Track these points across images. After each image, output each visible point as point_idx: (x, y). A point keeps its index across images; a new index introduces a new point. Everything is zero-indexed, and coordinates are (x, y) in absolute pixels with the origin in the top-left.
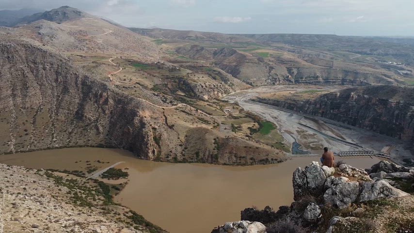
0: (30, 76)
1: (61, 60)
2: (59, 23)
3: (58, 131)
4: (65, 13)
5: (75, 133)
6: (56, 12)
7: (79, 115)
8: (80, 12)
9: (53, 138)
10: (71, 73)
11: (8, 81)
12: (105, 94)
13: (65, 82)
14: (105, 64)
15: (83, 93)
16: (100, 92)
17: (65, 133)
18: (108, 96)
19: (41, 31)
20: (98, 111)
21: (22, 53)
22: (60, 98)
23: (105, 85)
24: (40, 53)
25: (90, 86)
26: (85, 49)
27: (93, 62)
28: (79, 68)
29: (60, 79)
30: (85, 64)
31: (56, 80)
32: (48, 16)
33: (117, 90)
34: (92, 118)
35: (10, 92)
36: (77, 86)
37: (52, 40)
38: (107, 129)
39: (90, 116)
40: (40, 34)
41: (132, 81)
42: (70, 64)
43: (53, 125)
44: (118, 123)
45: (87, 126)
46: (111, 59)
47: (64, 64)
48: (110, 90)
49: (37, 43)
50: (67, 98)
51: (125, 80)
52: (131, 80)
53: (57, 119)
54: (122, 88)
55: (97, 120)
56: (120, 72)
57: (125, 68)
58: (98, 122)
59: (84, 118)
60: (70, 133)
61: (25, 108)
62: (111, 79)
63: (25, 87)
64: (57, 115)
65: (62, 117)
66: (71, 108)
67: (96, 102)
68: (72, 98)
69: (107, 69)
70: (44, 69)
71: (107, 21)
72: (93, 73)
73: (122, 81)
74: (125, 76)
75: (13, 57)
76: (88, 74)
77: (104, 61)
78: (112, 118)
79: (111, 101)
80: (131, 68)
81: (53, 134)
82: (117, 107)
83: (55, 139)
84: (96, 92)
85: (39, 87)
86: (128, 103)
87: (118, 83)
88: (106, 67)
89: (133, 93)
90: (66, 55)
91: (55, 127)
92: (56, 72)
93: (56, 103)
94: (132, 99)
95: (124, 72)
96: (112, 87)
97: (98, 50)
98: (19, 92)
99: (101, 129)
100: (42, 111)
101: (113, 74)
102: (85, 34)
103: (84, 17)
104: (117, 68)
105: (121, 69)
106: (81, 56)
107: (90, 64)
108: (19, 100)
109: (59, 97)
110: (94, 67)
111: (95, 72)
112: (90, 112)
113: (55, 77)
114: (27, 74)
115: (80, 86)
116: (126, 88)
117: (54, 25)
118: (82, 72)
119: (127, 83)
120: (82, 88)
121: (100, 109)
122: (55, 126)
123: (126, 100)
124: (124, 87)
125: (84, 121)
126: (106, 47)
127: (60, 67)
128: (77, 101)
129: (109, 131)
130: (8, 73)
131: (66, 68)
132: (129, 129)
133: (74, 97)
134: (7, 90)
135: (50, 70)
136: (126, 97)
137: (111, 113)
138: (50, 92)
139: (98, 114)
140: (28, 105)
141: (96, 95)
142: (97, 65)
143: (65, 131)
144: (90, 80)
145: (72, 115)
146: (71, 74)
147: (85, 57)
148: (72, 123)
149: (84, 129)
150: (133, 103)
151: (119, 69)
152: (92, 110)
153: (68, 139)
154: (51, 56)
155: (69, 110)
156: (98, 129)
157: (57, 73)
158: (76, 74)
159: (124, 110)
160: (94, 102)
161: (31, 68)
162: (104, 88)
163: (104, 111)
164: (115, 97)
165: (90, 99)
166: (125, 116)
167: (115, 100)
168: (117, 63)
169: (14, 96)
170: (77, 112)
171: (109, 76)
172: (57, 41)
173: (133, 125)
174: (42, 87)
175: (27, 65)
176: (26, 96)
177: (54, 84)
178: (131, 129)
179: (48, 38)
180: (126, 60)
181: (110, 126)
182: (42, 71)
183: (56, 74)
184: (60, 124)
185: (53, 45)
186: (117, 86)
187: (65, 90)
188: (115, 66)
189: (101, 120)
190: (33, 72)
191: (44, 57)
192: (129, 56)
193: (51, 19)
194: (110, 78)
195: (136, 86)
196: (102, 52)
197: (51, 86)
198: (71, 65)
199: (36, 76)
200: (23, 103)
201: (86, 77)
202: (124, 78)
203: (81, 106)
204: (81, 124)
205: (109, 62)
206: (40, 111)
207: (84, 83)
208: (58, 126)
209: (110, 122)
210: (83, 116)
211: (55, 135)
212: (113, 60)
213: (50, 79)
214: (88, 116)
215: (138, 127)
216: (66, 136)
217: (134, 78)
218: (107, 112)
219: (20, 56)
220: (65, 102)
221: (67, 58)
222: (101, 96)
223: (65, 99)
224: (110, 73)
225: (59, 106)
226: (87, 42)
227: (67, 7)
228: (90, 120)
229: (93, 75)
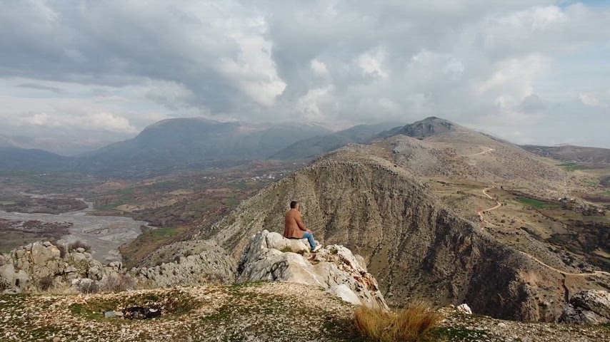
0: (373, 205)
1: (414, 187)
2: (421, 139)
3: (397, 283)
4: (430, 126)
5: (419, 291)
6: (419, 125)
7: (428, 265)
8: (450, 124)
9: (388, 291)
10: (425, 204)
11: (347, 209)
12: (468, 239)
13: (415, 216)
14: (475, 196)
15: (437, 233)
16: (461, 235)
17: (405, 287)
18: (472, 242)
19: (396, 149)
20: (454, 263)
21: (368, 176)
22: (405, 238)
23: (469, 226)
24: (389, 176)
25: (448, 225)
26: (450, 173)
27: (458, 193)
28: (437, 199)
29: (409, 211)
30: (447, 195)
31: (404, 213)
32: (409, 130)
33: (487, 234)
34: (444, 271)
35: (347, 223)
36: (430, 223)
37: (408, 161)
38: (466, 291)
39: (442, 269)
40: (394, 152)
41: (514, 225)
42: (425, 192)
43: (391, 273)
44: (482, 285)
45: (436, 282)
46: (486, 189)
47: (417, 192)
48: (476, 233)
49: (388, 164)
50: (414, 238)
51: (503, 221)
52: (513, 222)
53: (398, 266)
54: (496, 233)
55: (451, 276)
56: (497, 210)
57: (506, 204)
58: (452, 279)
59: (434, 270)
60: (412, 289)
61: (360, 246)
62: (482, 218)
63: (365, 218)
64: (399, 260)
65: (404, 264)
66: (418, 254)
67: (454, 249)
68: (421, 239)
69: (476, 203)
70: (391, 197)
71: (487, 135)
72: (456, 207)
73: (498, 223)
74: (504, 216)
75: (357, 179)
76: (450, 210)
77: (475, 191)
78: (474, 276)
79: (476, 251)
80: (515, 204)
81: (389, 286)
82: (484, 261)
83: (390, 294)
84: (455, 235)
85: (381, 219)
86: (502, 257)
87: (491, 225)
88: (476, 200)
89: (513, 242)
90: (421, 180)
91: (393, 277)
92: (406, 201)
93: (399, 243)
94: (509, 252)
95: (505, 210)
96: (479, 228)
97: (468, 176)
98: (357, 224)
99: (456, 290)
100: (380, 252)
101: (485, 211)
102: (453, 153)
103: (454, 130)
104: (492, 203)
105: (500, 204)
106: (443, 183)
107: (453, 195)
108: (356, 234)
109: (405, 236)
110: (459, 199)
111: (459, 206)
112: (443, 264)
113: (403, 208)
114: (370, 203)
115: (434, 223)
116: (503, 234)
117: (413, 141)
118: (439, 205)
119: (506, 227)
120: (437, 227)
121: (458, 260)
122: (394, 275)
123: (500, 252)
124: (499, 232)
125: (432, 274)
126: (480, 171)
127: (411, 196)
128: (428, 244)
129: (467, 296)
130: (349, 199)
131: (418, 198)
132: (499, 299)
133: (425, 238)
134: (344, 220)
135: (398, 199)
136: (500, 248)
137: (474, 269)
138: (394, 227)
139: (453, 267)
140: (365, 242)
141: (454, 239)
142: (464, 197)
143: (406, 285)
144: (448, 216)
145: (418, 264)
146: (424, 206)
147: (448, 184)
148: (416, 275)
149: (431, 287)
150: (510, 258)
151: (497, 204)
152: (446, 261)
153: (408, 297)
154: (402, 181)
155: (415, 255)
156: (451, 290)
157: (407, 203)
158: (430, 207)
159: (494, 266)
160: (450, 250)
161: (376, 194)
162: (468, 230)
163: (463, 264)
164: (482, 245)
165: (446, 244)
166: (495, 277)
167: (482, 250)
168: (495, 196)
169: (351, 227)
170: (425, 261)
171: (479, 214)
172: (414, 162)
173: (506, 293)
174: (386, 220)
175: (371, 191)
176: (364, 229)
177: (401, 218)
178: (503, 299)
179: (404, 157)
180: (509, 192)
181: (470, 290)
182: (388, 199)
183: (405, 205)
184: (401, 273)
185: (408, 167)
186: (489, 230)
187: (414, 227)
188: (490, 200)
189: (457, 277)
190: (376, 200)
191: (392, 181)
192: (515, 186)
193: (412, 134)
194: (479, 216)
195: (520, 233)
196: (474, 179)
197: (396, 220)
198: (426, 194)
199: (380, 205)
200: (360, 239)
201: (444, 212)
202: (503, 218)
203: (432, 253)
204: (429, 278)
205: (482, 193)
206: (378, 252)
207: (439, 220)
208: (397, 276)
209: (471, 282)
210: (432, 267)
211: (391, 288)
212: (488, 191)
213: (397, 210)
214: (439, 268)
215: (514, 297)
216: (405, 290)
217: (519, 220)
218: (468, 266)
219: (366, 180)
220: (411, 243)
221: (421, 184)
222: (462, 241)
223: (412, 239)
224: (480, 209)
225: (402, 248)
226: (455, 164)
227: (434, 118)
228: (441, 274)
229: (455, 210)
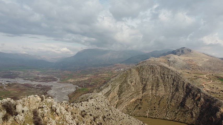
0: (161, 80)
1: (177, 74)
2: (179, 56)
3: (170, 111)
4: (183, 51)
5: (179, 114)
6: (178, 50)
7: (183, 104)
8: (190, 50)
9: (167, 114)
10: (181, 81)
11: (151, 82)
12: (199, 95)
13: (177, 85)
14: (201, 78)
15: (186, 92)
16: (196, 93)
17: (173, 113)
18: (201, 96)
19: (169, 60)
20: (193, 104)
21: (159, 70)
22: (173, 94)
23: (199, 89)
24: (167, 70)
25: (191, 89)
26: (191, 69)
27: (194, 76)
28: (186, 79)
29: (175, 83)
30: (190, 77)
31: (173, 84)
32: (174, 53)
33: (207, 93)
34: (189, 107)
35: (150, 87)
36: (183, 88)
37: (174, 64)
38: (198, 115)
39: (188, 106)
40: (169, 61)
41: (218, 89)
42: (181, 76)
43: (168, 107)
44: (205, 113)
45: (186, 111)
46: (206, 75)
47: (178, 76)
48: (202, 93)
49: (166, 65)
50: (177, 94)
51: (213, 88)
52: (217, 88)
53: (170, 104)
54: (210, 92)
55: (192, 109)
56: (211, 83)
57: (214, 81)
58: (192, 110)
59: (185, 106)
60: (176, 114)
61: (156, 96)
62: (204, 86)
63: (158, 86)
64: (171, 102)
65: (173, 104)
66: (178, 100)
67: (193, 98)
68: (180, 94)
69: (202, 80)
70: (168, 78)
71: (206, 54)
72: (193, 82)
73: (211, 89)
74: (214, 86)
75: (154, 71)
76: (191, 83)
77: (201, 76)
78: (201, 109)
79: (202, 99)
80: (218, 81)
81: (167, 112)
82: (206, 103)
83: (168, 115)
84: (194, 93)
85: (164, 86)
86: (213, 102)
87: (208, 89)
88: (202, 79)
89: (218, 96)
90: (180, 71)
91: (169, 109)
92: (174, 79)
93: (171, 95)
94: (216, 100)
95: (214, 84)
96: (203, 91)
97: (198, 70)
98: (154, 88)
99: (194, 115)
100: (164, 99)
101: (206, 84)
102: (192, 61)
103: (192, 52)
104: (208, 81)
105: (212, 81)
106: (188, 73)
107: (192, 77)
108: (154, 91)
109: (173, 93)
110: (195, 79)
111: (195, 82)
112: (189, 104)
113: (172, 82)
114: (160, 80)
115: (185, 88)
116: (214, 93)
117: (176, 57)
118: (187, 81)
119: (214, 91)
120: (186, 90)
121: (195, 103)
122: (169, 108)
123: (212, 100)
124: (212, 92)
125: (184, 108)
126: (203, 68)
127: (176, 78)
128: (182, 96)
129: (199, 117)
130: (151, 78)
131: (179, 78)
132: (212, 119)
133: (181, 94)
134: (150, 86)
135: (171, 79)
136: (213, 98)
137: (201, 106)
138: (169, 89)
139: (193, 105)
140: (157, 95)
141: (193, 95)
142: (197, 78)
143: (174, 112)
144: (191, 85)
145: (179, 104)
146: (181, 82)
147: (190, 73)
148: (178, 108)
149: (184, 113)
150: (217, 103)
151: (210, 81)
152: (190, 103)
153: (175, 116)
154: (172, 72)
155: (177, 100)
156: (192, 114)
157: (174, 80)
158: (183, 82)
159: (210, 106)
160: (192, 99)
161: (162, 77)
162: (199, 91)
163: (197, 105)
164: (205, 97)
165: (190, 97)
166: (210, 110)
167: (205, 99)
168: (210, 78)
169: (152, 89)
170: (181, 103)
171: (203, 85)
172: (177, 65)
173: (215, 117)
174: (166, 86)
175: (160, 75)
176: (157, 90)
177: (172, 86)
178: (214, 119)
179: (172, 63)
180: (216, 76)
181: (200, 115)
182: (166, 78)
183: (173, 81)
184: (172, 107)
185: (174, 66)
186: (207, 91)
187: (177, 90)
188: (208, 79)
189: (194, 109)
190: (162, 79)
191: (168, 71)
192: (218, 74)
193: (175, 54)
194: (203, 86)
195: (221, 93)
196: (201, 71)
197: (170, 87)
198: (182, 77)
199: (163, 81)
200: (156, 93)
201: (189, 84)
202: (213, 87)
203: (184, 100)
204: (183, 109)
205: (204, 77)
206: (163, 99)
207: (187, 87)
208: (170, 109)
209: (200, 112)
210: (184, 105)
211: (168, 113)
212: (207, 76)
213: (170, 83)
214: (187, 106)
215: (219, 119)
216: (174, 114)
217: (220, 88)
218: (199, 105)
219: (158, 71)
220: (176, 96)
221: (180, 73)
222: (196, 95)
223: (176, 94)
224: (204, 83)
225: (172, 97)
226: (193, 65)
227: (184, 48)
228: (188, 108)
229: (193, 83)
